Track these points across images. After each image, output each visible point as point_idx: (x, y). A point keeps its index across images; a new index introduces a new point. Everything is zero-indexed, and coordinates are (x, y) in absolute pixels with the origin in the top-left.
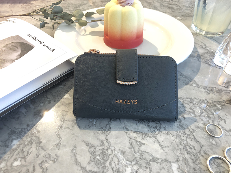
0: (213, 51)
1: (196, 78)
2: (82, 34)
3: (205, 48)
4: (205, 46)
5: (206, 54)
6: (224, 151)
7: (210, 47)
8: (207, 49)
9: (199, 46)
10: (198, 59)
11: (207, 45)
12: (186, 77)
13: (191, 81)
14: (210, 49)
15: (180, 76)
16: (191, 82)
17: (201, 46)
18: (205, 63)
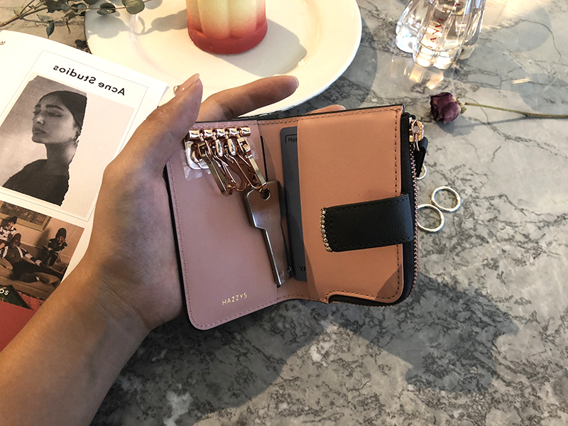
0: (390, 20)
1: (374, 85)
2: (139, 32)
3: (378, 15)
4: (377, 10)
5: (381, 31)
6: (431, 196)
7: (385, 12)
8: (381, 16)
9: (367, 12)
10: (370, 43)
11: (379, 9)
12: (359, 87)
13: (368, 94)
14: (386, 15)
15: (348, 88)
16: (369, 96)
17: (370, 12)
18: (384, 51)
